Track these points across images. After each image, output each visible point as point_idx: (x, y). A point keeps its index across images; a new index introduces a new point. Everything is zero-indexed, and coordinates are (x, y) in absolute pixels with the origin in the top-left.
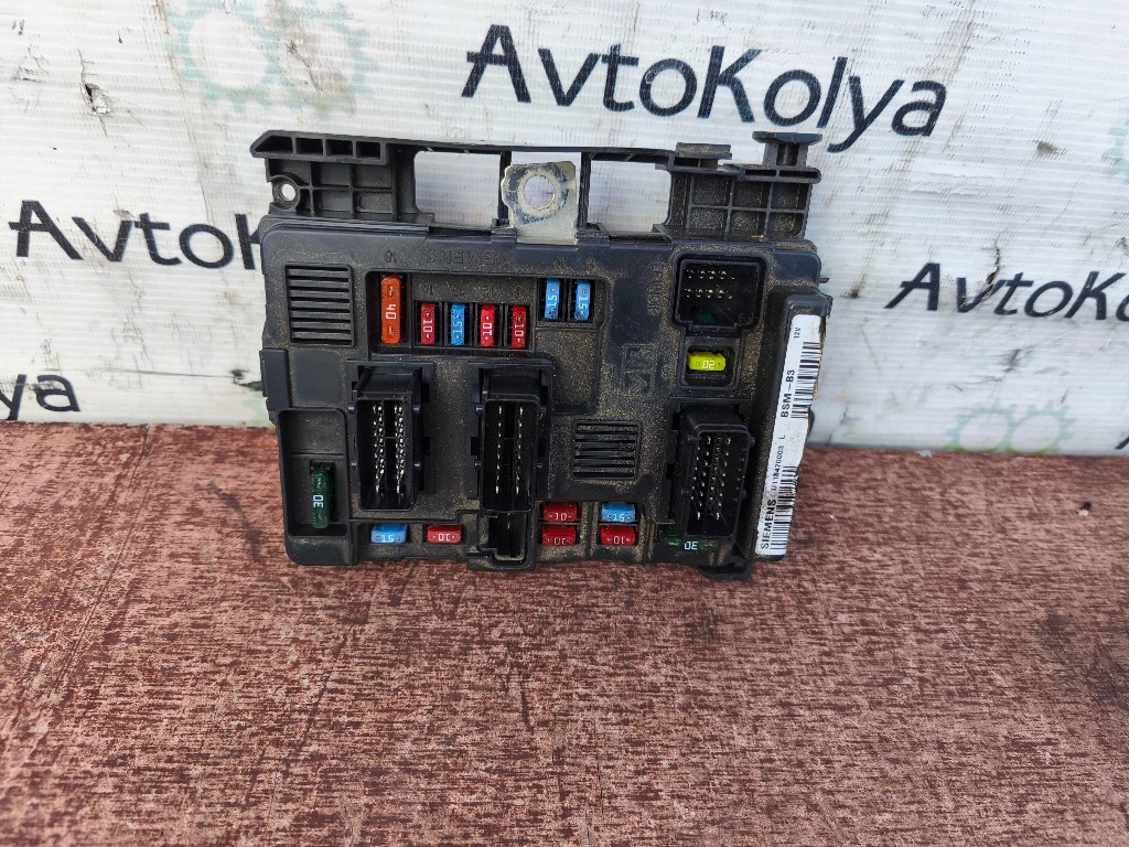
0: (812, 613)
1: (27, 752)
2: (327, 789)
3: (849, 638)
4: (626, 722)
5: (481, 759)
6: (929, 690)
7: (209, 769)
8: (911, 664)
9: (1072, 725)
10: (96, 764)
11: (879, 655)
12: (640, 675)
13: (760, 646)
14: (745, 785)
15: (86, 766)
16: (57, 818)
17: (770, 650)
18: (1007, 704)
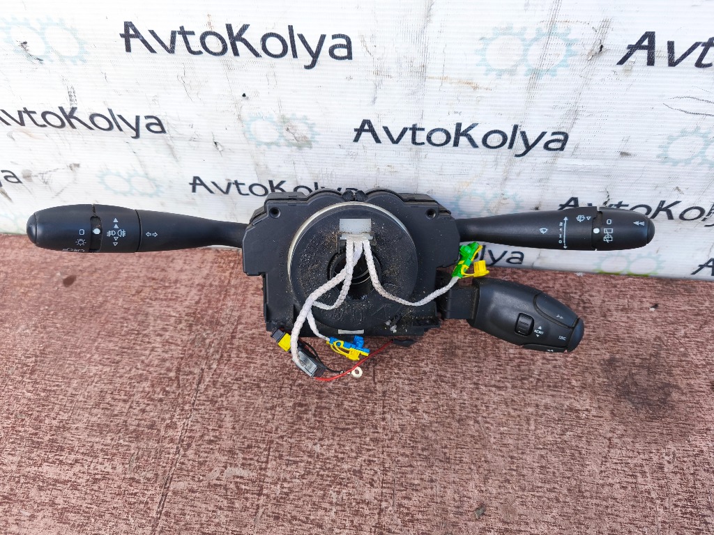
0: (498, 348)
1: (211, 374)
2: (304, 395)
3: (511, 360)
4: (411, 384)
5: (357, 392)
6: (540, 384)
7: (267, 385)
8: (536, 373)
9: (601, 404)
10: (232, 380)
11: (523, 368)
12: (420, 367)
13: (472, 360)
14: (452, 412)
15: (229, 380)
16: (222, 395)
17: (476, 362)
18: (574, 393)
